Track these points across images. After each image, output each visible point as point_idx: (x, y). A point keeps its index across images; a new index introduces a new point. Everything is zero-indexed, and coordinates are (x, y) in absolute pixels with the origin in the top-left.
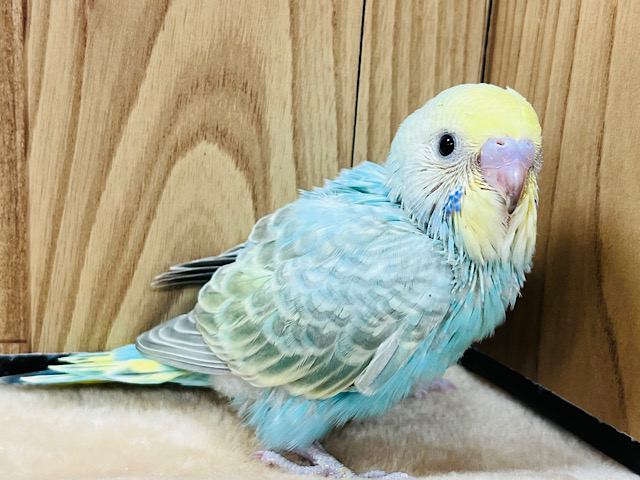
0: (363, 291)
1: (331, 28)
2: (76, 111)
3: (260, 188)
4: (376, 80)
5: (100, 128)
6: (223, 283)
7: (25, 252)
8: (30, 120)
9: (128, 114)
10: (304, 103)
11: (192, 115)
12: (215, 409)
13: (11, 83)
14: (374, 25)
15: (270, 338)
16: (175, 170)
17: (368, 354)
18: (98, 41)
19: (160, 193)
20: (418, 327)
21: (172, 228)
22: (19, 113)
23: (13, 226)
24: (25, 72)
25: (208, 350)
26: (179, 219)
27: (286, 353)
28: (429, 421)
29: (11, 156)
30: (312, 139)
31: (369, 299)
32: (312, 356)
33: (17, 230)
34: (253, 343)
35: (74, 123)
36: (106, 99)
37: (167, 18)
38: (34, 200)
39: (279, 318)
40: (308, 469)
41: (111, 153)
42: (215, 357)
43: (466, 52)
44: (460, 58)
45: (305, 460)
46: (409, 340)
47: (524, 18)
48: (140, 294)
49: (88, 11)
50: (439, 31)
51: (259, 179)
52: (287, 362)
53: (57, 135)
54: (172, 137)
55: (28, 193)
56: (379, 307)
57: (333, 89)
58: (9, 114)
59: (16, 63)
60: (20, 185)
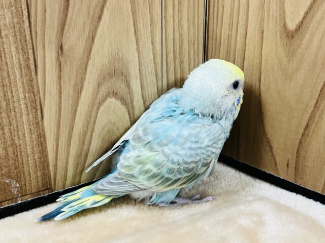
1: (151, 45)
2: (60, 98)
3: (131, 110)
4: (168, 61)
5: (71, 102)
7: (47, 156)
8: (42, 104)
9: (80, 94)
10: (144, 75)
11: (104, 90)
13: (33, 93)
14: (166, 40)
15: (167, 176)
16: (100, 111)
18: (66, 69)
19: (95, 121)
21: (101, 133)
22: (38, 103)
23: (41, 147)
24: (38, 87)
26: (103, 129)
29: (37, 121)
30: (148, 88)
32: (186, 176)
33: (42, 149)
34: (159, 180)
36: (72, 90)
37: (91, 54)
38: (47, 135)
39: (169, 168)
43: (198, 44)
44: (196, 46)
47: (222, 31)
49: (61, 58)
50: (188, 38)
51: (130, 107)
53: (54, 109)
54: (98, 99)
55: (45, 133)
57: (154, 68)
58: (33, 105)
59: (34, 85)
60: (41, 131)
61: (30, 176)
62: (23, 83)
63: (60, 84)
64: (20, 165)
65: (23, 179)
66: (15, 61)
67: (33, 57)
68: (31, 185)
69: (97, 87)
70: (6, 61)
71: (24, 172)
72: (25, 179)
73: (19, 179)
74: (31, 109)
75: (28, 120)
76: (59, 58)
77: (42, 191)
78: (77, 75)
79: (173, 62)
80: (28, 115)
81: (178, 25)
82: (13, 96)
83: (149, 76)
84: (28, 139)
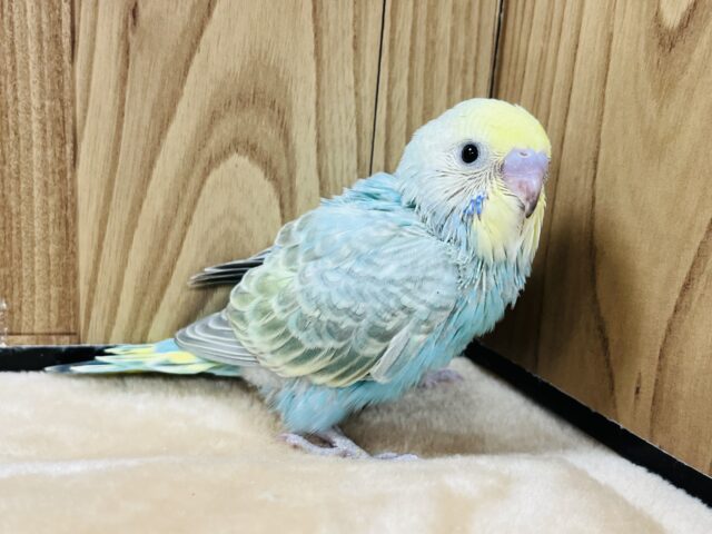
0: (377, 289)
1: (352, 50)
2: (119, 126)
3: (286, 196)
4: (393, 97)
5: (142, 141)
6: (252, 284)
7: (74, 254)
8: (78, 132)
9: (167, 129)
10: (327, 119)
11: (225, 130)
12: (245, 395)
13: (61, 101)
14: (392, 47)
15: (294, 333)
16: (210, 181)
17: (383, 346)
18: (139, 62)
19: (195, 202)
20: (426, 322)
21: (207, 232)
22: (69, 128)
23: (64, 230)
24: (73, 90)
25: (239, 344)
26: (214, 224)
27: (308, 346)
28: (438, 409)
29: (62, 166)
30: (334, 152)
31: (382, 297)
32: (332, 349)
33: (67, 234)
34: (279, 338)
35: (118, 138)
36: (147, 115)
37: (202, 41)
38: (82, 206)
39: (301, 314)
40: (328, 450)
41: (152, 164)
42: (245, 351)
43: (476, 73)
44: (470, 78)
45: (325, 443)
46: (419, 333)
47: (528, 42)
48: (178, 292)
49: (130, 35)
50: (451, 54)
51: (286, 189)
52: (310, 354)
53: (104, 148)
54: (207, 150)
55: (76, 200)
56: (392, 303)
57: (353, 107)
58: (59, 129)
59: (66, 83)
60: (69, 193)
61: (33, 292)
62: (41, 74)
63: (123, 92)
64: (15, 261)
65: (16, 294)
66: (31, 21)
67: (69, 21)
68: (33, 315)
69: (207, 121)
70: (11, 18)
71: (20, 279)
72: (21, 296)
73: (7, 292)
74: (52, 137)
75: (44, 161)
76: (127, 34)
77: (56, 334)
78: (163, 83)
79: (404, 105)
80: (44, 148)
81: (424, 17)
82: (16, 99)
83: (340, 124)
84: (37, 203)
